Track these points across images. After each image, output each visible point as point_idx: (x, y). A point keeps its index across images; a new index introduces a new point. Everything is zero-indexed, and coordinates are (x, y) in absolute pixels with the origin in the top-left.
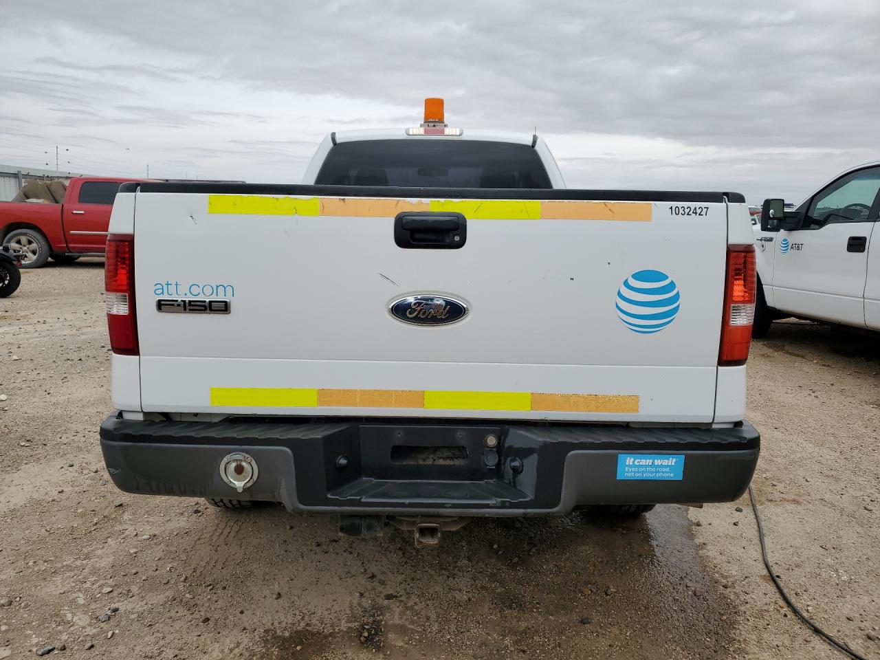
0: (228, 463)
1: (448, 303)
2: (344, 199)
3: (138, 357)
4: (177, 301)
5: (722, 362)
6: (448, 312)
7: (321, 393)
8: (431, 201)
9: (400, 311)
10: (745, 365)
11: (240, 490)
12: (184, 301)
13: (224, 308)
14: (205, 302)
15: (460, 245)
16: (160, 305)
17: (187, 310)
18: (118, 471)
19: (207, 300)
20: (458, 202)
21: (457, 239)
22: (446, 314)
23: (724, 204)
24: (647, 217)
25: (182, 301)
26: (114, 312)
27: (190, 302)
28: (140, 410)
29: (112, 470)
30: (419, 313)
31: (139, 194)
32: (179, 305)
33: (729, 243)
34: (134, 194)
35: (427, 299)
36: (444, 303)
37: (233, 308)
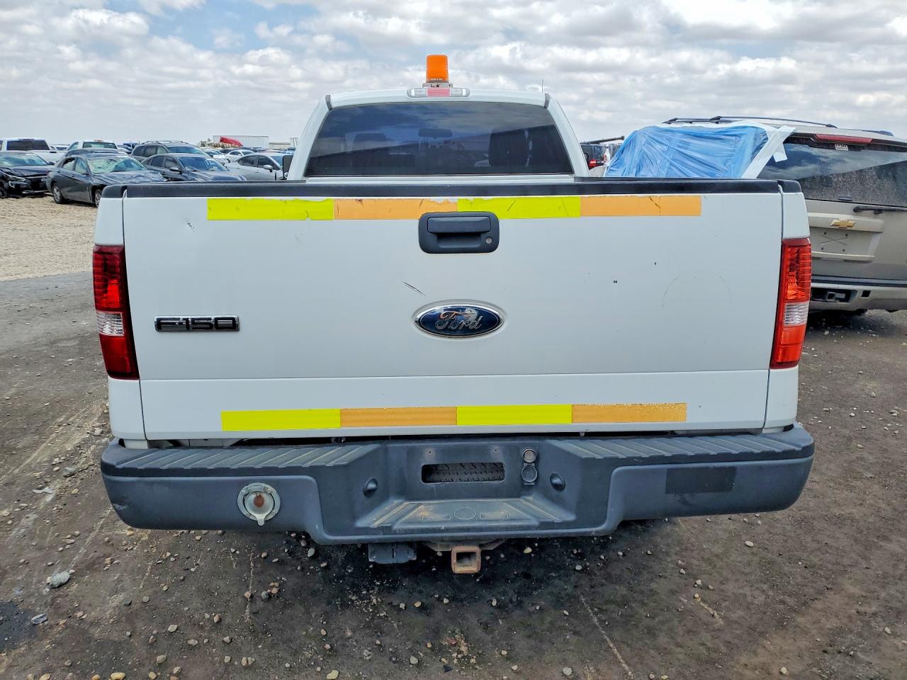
0: (246, 495)
1: (481, 312)
2: (360, 200)
3: (138, 381)
4: (179, 319)
5: (775, 364)
6: (481, 322)
7: (344, 413)
8: (459, 200)
9: (429, 323)
10: (798, 366)
11: (261, 523)
12: (187, 320)
13: (233, 326)
14: (210, 319)
15: (492, 248)
16: (161, 325)
17: (191, 329)
18: (124, 507)
19: (213, 317)
20: (489, 200)
21: (489, 241)
22: (479, 325)
23: (779, 194)
24: (696, 212)
25: (184, 319)
26: (107, 332)
27: (193, 320)
28: (144, 438)
29: (117, 506)
30: (449, 324)
31: (126, 199)
32: (181, 324)
33: (784, 237)
34: (121, 199)
35: (457, 309)
36: (476, 313)
37: (242, 325)
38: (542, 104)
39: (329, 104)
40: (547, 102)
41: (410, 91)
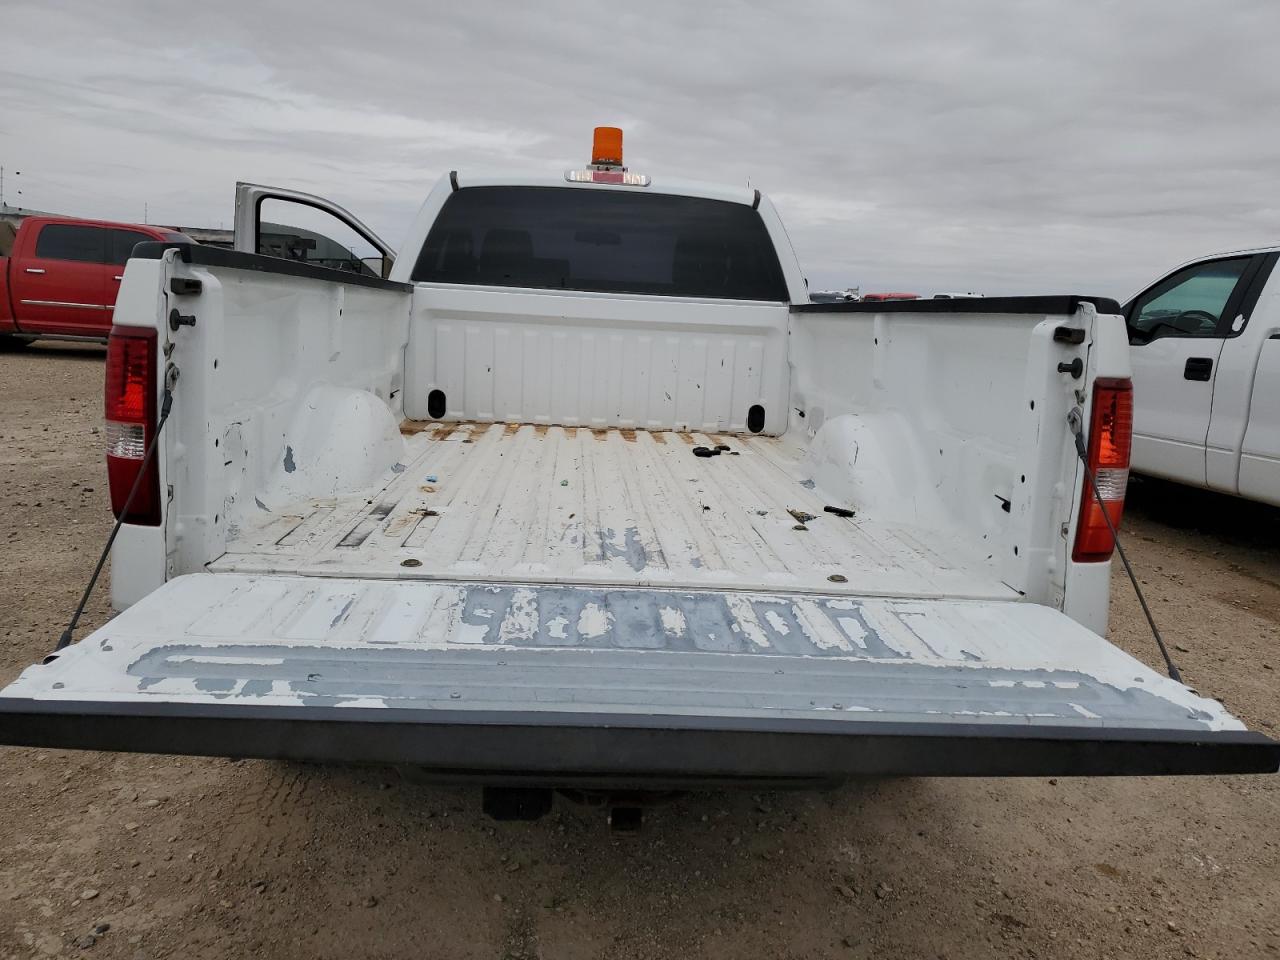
5: (1079, 555)
10: (1109, 562)
26: (119, 452)
34: (159, 260)
38: (750, 203)
39: (454, 182)
40: (757, 200)
41: (569, 172)
